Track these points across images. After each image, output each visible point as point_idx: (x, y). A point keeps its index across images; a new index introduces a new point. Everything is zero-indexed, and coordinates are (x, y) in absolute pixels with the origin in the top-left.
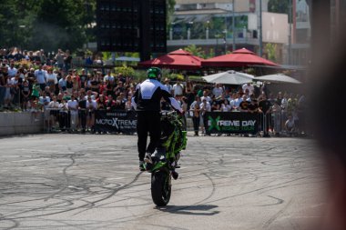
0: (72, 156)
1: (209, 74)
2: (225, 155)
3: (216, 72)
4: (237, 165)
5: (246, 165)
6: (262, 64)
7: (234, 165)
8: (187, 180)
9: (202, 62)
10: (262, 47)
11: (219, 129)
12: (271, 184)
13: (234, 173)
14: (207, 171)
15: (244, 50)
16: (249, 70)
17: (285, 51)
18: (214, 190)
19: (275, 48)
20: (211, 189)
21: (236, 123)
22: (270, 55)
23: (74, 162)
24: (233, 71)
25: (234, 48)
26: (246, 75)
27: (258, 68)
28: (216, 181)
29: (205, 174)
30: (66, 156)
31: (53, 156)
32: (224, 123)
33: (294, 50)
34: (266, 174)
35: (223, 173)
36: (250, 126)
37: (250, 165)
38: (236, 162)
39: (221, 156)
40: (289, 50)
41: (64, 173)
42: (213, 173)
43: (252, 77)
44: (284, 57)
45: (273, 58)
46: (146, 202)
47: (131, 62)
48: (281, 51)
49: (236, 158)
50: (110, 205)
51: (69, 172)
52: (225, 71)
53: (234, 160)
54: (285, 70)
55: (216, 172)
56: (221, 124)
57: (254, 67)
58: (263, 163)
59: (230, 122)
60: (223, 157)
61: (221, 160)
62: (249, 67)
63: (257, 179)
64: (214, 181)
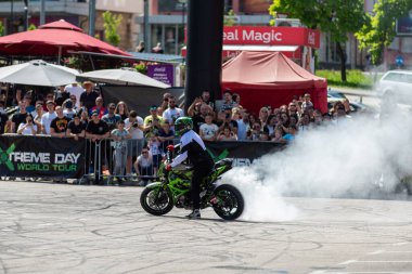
2: (25, 216)
3: (10, 63)
4: (48, 235)
5: (63, 235)
6: (96, 49)
7: (41, 235)
10: (95, 19)
11: (11, 167)
15: (62, 23)
16: (71, 60)
17: (136, 28)
19: (119, 20)
21: (44, 157)
22: (107, 34)
24: (41, 61)
25: (42, 19)
26: (64, 68)
27: (86, 57)
28: (9, 263)
32: (23, 157)
33: (153, 26)
34: (103, 252)
35: (21, 248)
36: (69, 164)
37: (71, 236)
38: (45, 230)
39: (16, 218)
40: (144, 25)
42: (4, 248)
43: (76, 72)
44: (134, 38)
45: (114, 40)
48: (128, 26)
49: (45, 221)
52: (27, 60)
53: (42, 225)
54: (138, 61)
55: (10, 247)
56: (16, 159)
57: (79, 55)
58: (94, 232)
59: (33, 154)
60: (21, 220)
61: (18, 225)
62: (69, 55)
63: (83, 261)
64: (6, 262)
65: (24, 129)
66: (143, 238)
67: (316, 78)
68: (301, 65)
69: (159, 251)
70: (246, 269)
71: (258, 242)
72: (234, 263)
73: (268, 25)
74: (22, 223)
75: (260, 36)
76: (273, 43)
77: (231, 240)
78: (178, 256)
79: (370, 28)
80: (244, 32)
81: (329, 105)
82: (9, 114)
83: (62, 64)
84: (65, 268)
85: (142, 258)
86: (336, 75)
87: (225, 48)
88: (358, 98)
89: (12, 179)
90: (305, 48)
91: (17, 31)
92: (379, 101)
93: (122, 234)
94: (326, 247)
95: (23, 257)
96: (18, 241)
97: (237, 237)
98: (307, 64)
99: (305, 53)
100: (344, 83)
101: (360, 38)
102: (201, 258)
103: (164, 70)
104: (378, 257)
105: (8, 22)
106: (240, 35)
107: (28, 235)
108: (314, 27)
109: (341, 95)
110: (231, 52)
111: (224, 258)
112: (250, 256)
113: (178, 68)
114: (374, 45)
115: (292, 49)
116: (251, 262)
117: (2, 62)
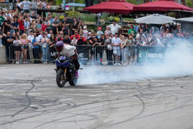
0: (32, 82)
1: (139, 17)
2: (152, 80)
3: (145, 15)
4: (162, 89)
5: (168, 89)
7: (159, 89)
8: (123, 101)
9: (134, 7)
12: (187, 104)
13: (159, 95)
14: (138, 93)
16: (171, 13)
18: (144, 108)
20: (141, 108)
21: (161, 55)
22: (186, 2)
23: (34, 86)
24: (158, 14)
27: (177, 12)
29: (136, 96)
30: (27, 81)
31: (17, 82)
32: (152, 55)
34: (185, 95)
35: (151, 95)
37: (172, 89)
38: (161, 86)
39: (149, 82)
41: (27, 95)
42: (143, 95)
43: (174, 19)
45: (189, 5)
46: (92, 118)
47: (78, 7)
50: (62, 120)
51: (30, 94)
52: (152, 14)
55: (146, 95)
56: (149, 56)
57: (174, 12)
58: (181, 87)
59: (156, 54)
60: (151, 82)
61: (149, 85)
62: (171, 11)
63: (177, 99)
64: (144, 101)
74: (151, 84)
83: (167, 15)
95: (151, 98)
96: (150, 92)
107: (153, 89)
117: (142, 15)
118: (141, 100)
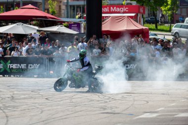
1: (1, 26)
2: (15, 92)
3: (7, 24)
4: (26, 101)
5: (32, 101)
6: (46, 17)
7: (23, 101)
10: (45, 4)
12: (54, 116)
13: (23, 107)
15: (30, 6)
17: (63, 7)
18: (7, 121)
19: (55, 4)
20: (5, 120)
21: (23, 66)
22: (51, 10)
24: (21, 23)
25: (21, 4)
26: (32, 26)
27: (41, 21)
28: (9, 114)
32: (14, 66)
33: (71, 6)
34: (50, 108)
35: (14, 107)
37: (36, 101)
38: (24, 98)
40: (67, 6)
42: (6, 107)
43: (37, 28)
44: (63, 12)
45: (53, 13)
48: (60, 6)
49: (24, 95)
52: (14, 23)
53: (23, 96)
54: (64, 22)
55: (9, 107)
56: (11, 67)
57: (38, 20)
58: (46, 99)
59: (19, 65)
60: (14, 94)
61: (12, 97)
62: (34, 20)
63: (42, 112)
64: (7, 113)
65: (14, 54)
66: (69, 101)
67: (144, 28)
68: (137, 22)
69: (76, 107)
70: (115, 113)
71: (120, 101)
72: (109, 111)
73: (122, 4)
74: (14, 96)
75: (118, 10)
76: (124, 12)
77: (108, 101)
78: (84, 108)
79: (167, 5)
80: (112, 8)
81: (150, 39)
82: (8, 47)
83: (31, 24)
84: (33, 115)
85: (68, 110)
86: (153, 26)
87: (103, 15)
88: (163, 36)
89: (9, 76)
90: (139, 14)
91: (10, 10)
92: (173, 37)
93: (59, 100)
94: (150, 103)
95: (15, 111)
96: (13, 104)
97: (111, 100)
98: (140, 21)
99: (139, 17)
100: (157, 29)
101: (163, 9)
102: (95, 109)
103: (76, 26)
104: (173, 107)
105: (6, 6)
106: (110, 9)
107: (17, 101)
108: (142, 5)
109: (156, 35)
110: (106, 17)
111: (105, 109)
112: (116, 108)
113: (82, 25)
114: (169, 12)
115: (133, 15)
116: (117, 111)
117: (4, 24)
118: (4, 112)
